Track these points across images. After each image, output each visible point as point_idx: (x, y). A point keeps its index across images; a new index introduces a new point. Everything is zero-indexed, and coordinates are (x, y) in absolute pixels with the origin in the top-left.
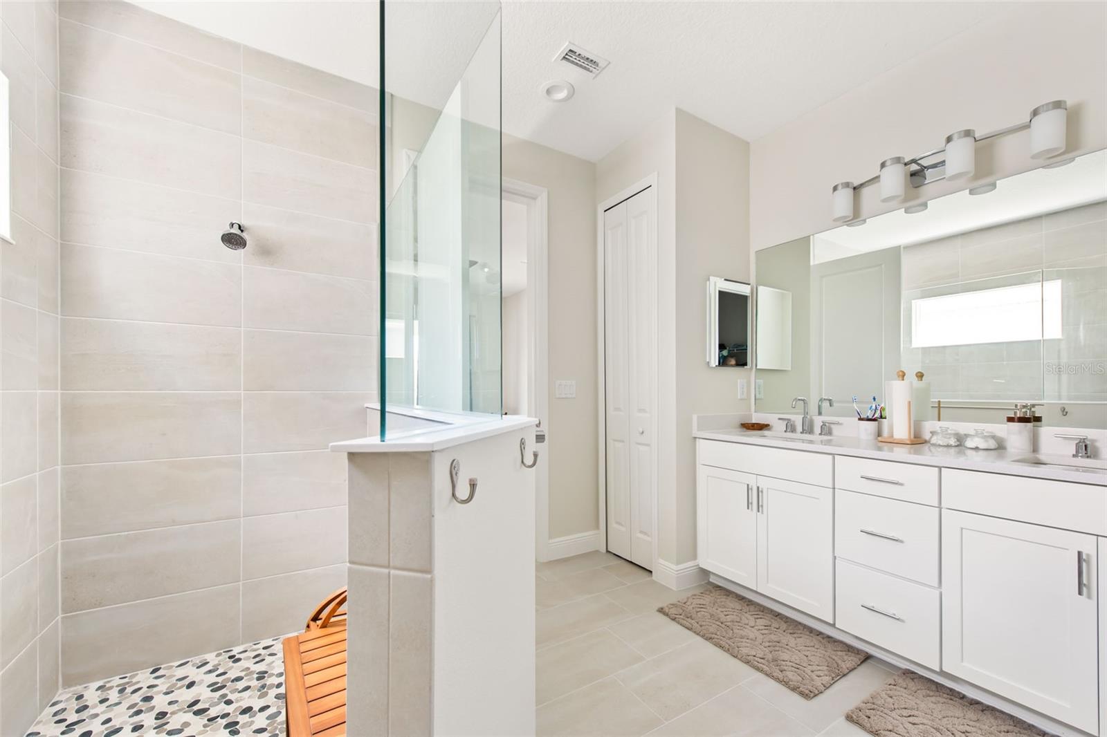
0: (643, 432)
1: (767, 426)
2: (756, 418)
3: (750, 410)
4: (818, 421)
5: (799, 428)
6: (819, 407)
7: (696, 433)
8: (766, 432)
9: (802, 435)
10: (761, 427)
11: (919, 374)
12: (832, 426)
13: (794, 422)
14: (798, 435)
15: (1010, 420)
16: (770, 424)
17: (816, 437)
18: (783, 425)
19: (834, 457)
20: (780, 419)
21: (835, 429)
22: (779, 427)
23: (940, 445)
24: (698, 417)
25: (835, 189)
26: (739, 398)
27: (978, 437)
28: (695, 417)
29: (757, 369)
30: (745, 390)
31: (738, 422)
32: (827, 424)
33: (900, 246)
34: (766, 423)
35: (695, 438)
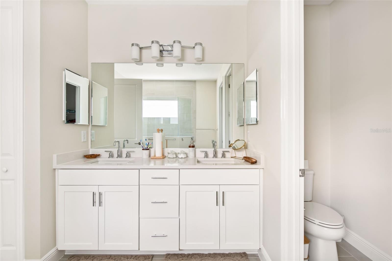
0: (7, 171)
1: (99, 155)
2: (92, 152)
3: (88, 148)
4: (125, 151)
5: (116, 155)
6: (124, 144)
7: (55, 166)
8: (98, 159)
9: (117, 159)
10: (95, 156)
11: (162, 130)
12: (131, 153)
13: (113, 152)
14: (115, 159)
15: (190, 147)
16: (100, 154)
17: (124, 158)
18: (107, 155)
19: (139, 170)
20: (105, 151)
21: (132, 155)
22: (105, 155)
23: (171, 158)
24: (57, 156)
25: (133, 45)
26: (82, 141)
27: (182, 154)
28: (55, 156)
29: (92, 125)
30: (86, 136)
31: (82, 154)
32: (129, 152)
33: (142, 79)
34: (98, 154)
35: (55, 169)
